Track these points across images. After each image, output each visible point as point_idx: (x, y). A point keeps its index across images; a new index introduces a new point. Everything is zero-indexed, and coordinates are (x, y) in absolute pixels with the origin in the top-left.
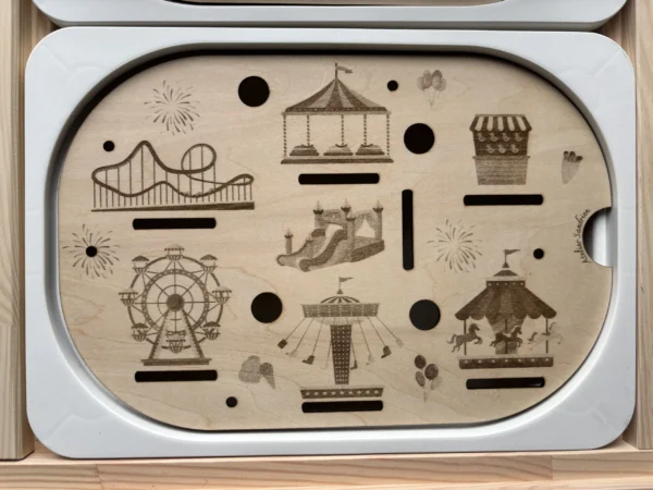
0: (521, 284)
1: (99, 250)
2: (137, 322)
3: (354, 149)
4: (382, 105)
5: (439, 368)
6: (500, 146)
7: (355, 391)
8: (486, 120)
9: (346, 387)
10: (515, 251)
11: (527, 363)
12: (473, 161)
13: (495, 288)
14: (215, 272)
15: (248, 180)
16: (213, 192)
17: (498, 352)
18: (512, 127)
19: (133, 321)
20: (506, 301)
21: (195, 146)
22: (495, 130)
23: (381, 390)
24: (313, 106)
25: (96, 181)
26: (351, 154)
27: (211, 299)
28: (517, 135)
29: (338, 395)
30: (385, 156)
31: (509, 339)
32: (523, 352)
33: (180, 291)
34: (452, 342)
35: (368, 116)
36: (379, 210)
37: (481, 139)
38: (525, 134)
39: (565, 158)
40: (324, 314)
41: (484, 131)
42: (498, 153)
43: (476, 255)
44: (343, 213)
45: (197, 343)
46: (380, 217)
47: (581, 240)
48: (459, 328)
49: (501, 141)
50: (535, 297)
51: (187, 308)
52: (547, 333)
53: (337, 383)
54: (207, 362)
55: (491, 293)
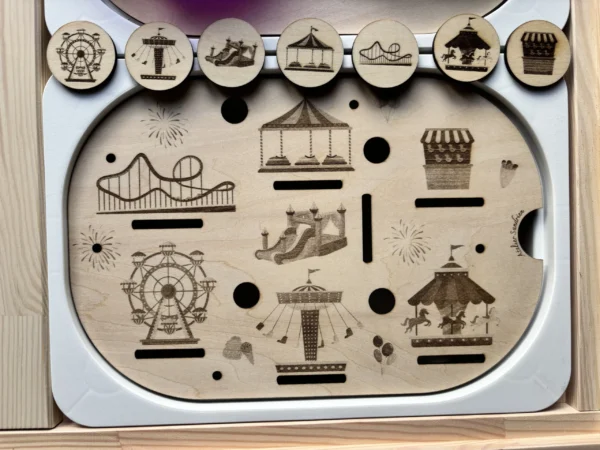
0: (464, 275)
1: (103, 247)
2: (136, 308)
3: (321, 160)
4: (345, 121)
5: (394, 347)
6: (447, 156)
7: (322, 366)
8: (435, 134)
9: (314, 362)
10: (459, 246)
11: (469, 342)
12: (423, 170)
13: (442, 279)
14: (202, 265)
15: (230, 186)
16: (201, 196)
17: (445, 333)
18: (457, 139)
19: (132, 307)
20: (452, 290)
21: (184, 158)
22: (443, 142)
23: (344, 365)
24: (285, 122)
25: (100, 188)
26: (318, 164)
27: (199, 288)
28: (461, 146)
29: (307, 370)
30: (347, 165)
31: (454, 322)
32: (466, 332)
33: (173, 282)
34: (405, 324)
35: (333, 131)
36: (342, 212)
37: (431, 150)
38: (469, 145)
39: (503, 166)
40: (295, 301)
41: (433, 143)
42: (444, 162)
43: (426, 249)
44: (311, 215)
45: (187, 326)
46: (343, 217)
47: (516, 236)
48: (411, 312)
49: (448, 152)
50: (477, 286)
51: (178, 296)
52: (487, 317)
53: (307, 359)
54: (196, 341)
55: (439, 283)
